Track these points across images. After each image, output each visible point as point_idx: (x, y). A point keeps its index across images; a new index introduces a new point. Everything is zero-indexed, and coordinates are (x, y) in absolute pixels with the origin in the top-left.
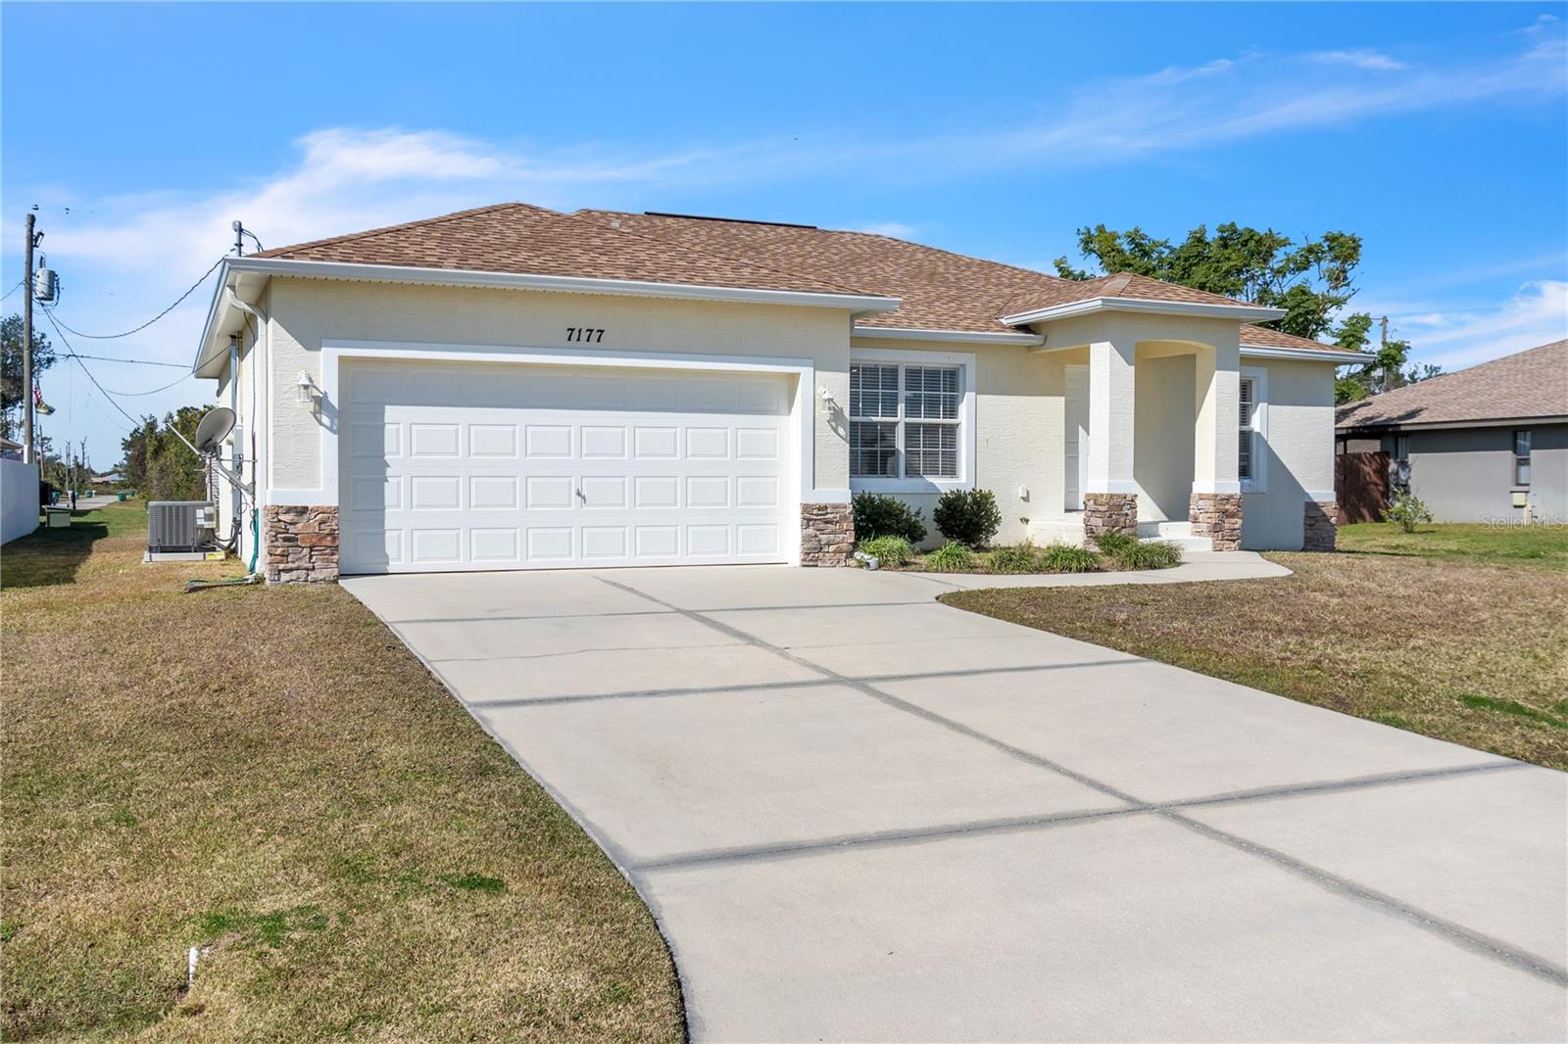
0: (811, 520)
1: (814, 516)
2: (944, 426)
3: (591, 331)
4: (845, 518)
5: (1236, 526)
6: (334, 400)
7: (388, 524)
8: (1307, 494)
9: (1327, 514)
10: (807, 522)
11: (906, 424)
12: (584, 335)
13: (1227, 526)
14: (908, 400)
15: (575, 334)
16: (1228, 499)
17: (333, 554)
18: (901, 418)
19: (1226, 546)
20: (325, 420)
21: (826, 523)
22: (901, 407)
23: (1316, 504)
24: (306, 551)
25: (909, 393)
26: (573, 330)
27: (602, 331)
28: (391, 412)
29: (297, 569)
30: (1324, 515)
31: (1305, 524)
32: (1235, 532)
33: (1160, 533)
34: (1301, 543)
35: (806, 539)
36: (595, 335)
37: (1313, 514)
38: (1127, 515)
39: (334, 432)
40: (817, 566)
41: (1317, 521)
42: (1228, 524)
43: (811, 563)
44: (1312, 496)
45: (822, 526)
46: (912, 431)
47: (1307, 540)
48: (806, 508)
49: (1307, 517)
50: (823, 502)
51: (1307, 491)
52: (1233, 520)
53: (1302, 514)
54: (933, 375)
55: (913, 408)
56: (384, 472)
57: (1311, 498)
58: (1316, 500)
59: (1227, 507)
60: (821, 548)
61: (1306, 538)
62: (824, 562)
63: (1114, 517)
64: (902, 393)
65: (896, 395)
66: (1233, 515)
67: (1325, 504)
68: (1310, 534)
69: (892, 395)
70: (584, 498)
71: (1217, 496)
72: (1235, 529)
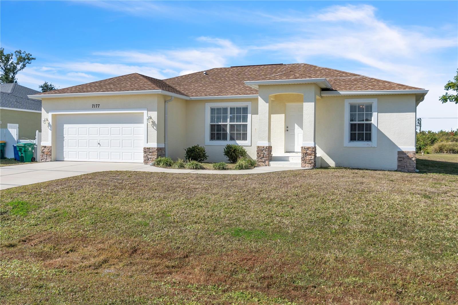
0: (146, 152)
1: (147, 151)
2: (243, 125)
3: (97, 105)
4: (155, 151)
5: (312, 158)
6: (51, 123)
7: (64, 150)
8: (399, 148)
9: (409, 156)
10: (145, 152)
11: (229, 124)
12: (96, 106)
13: (307, 158)
14: (231, 117)
15: (94, 106)
16: (308, 148)
17: (50, 156)
18: (228, 123)
19: (306, 166)
20: (50, 128)
21: (150, 152)
22: (228, 120)
23: (403, 152)
24: (46, 155)
25: (231, 115)
26: (93, 105)
27: (99, 105)
28: (66, 126)
29: (44, 159)
30: (408, 156)
31: (398, 160)
32: (311, 161)
33: (290, 160)
34: (396, 168)
35: (144, 157)
36: (98, 106)
37: (402, 156)
38: (264, 153)
39: (51, 130)
40: (147, 164)
41: (404, 159)
42: (308, 157)
43: (146, 163)
44: (401, 149)
45: (148, 153)
46: (232, 126)
47: (399, 166)
48: (144, 149)
49: (399, 157)
50: (149, 147)
51: (399, 147)
52: (310, 156)
53: (396, 156)
54: (239, 109)
55: (232, 120)
56: (64, 139)
57: (401, 150)
58: (403, 150)
59: (307, 151)
60: (148, 159)
61: (398, 165)
62: (149, 163)
63: (259, 154)
64: (229, 115)
65: (227, 116)
66: (310, 155)
67: (408, 152)
68: (400, 164)
69: (225, 116)
70: (100, 145)
71: (302, 147)
72: (311, 160)
